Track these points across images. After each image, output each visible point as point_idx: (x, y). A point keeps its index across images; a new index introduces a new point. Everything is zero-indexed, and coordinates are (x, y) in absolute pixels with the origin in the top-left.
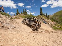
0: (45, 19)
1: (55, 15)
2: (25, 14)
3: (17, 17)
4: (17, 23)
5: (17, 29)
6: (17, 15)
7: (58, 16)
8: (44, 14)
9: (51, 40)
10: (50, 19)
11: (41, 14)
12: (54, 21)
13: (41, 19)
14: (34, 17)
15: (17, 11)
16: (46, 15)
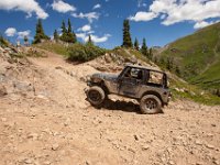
0: (139, 61)
2: (69, 41)
3: (39, 50)
4: (39, 73)
8: (136, 44)
10: (155, 62)
11: (127, 43)
12: (168, 68)
13: (127, 61)
14: (103, 54)
15: (39, 26)
16: (144, 48)
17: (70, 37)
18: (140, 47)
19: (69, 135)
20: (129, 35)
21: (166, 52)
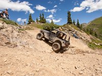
0: (76, 31)
1: (93, 24)
2: (43, 23)
3: (30, 27)
4: (30, 37)
5: (30, 47)
6: (30, 23)
7: (96, 25)
8: (74, 23)
9: (86, 65)
10: (84, 31)
11: (70, 22)
12: (91, 33)
13: (70, 30)
15: (30, 17)
16: (78, 24)
17: (43, 21)
18: (76, 24)
21: (89, 26)
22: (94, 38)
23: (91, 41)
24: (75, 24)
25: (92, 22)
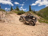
1: (40, 11)
3: (11, 12)
6: (11, 10)
7: (42, 12)
13: (30, 14)
15: (12, 7)
19: (18, 31)
20: (30, 9)
21: (39, 12)
22: (41, 18)
23: (40, 19)
24: (32, 11)
25: (40, 10)
